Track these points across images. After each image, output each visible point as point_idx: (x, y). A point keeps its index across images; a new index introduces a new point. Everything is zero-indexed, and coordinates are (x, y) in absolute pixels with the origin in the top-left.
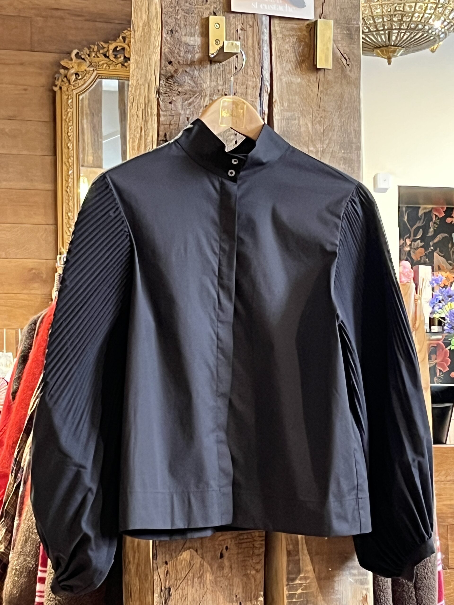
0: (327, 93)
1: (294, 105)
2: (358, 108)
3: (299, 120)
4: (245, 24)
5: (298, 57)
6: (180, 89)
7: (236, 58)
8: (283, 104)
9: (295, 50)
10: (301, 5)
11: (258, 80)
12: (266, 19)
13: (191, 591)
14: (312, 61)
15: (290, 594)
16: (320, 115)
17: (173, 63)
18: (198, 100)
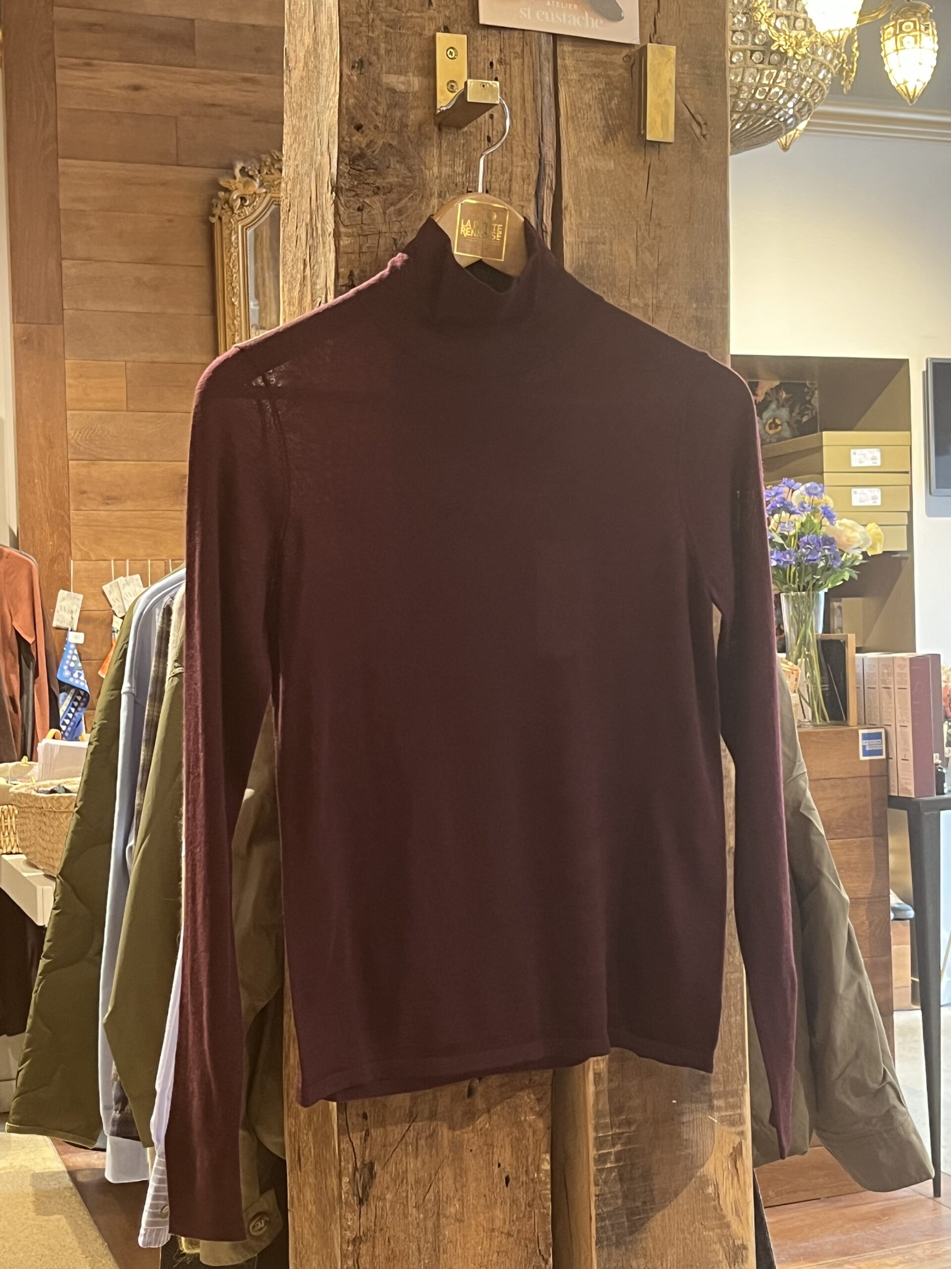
0: (663, 192)
1: (603, 215)
2: (723, 220)
3: (611, 244)
4: (507, 52)
5: (608, 116)
6: (379, 182)
7: (490, 120)
8: (581, 213)
9: (603, 104)
10: (614, 15)
11: (532, 163)
12: (548, 43)
13: (412, 1166)
14: (636, 128)
15: (600, 1156)
16: (652, 235)
17: (363, 128)
18: (416, 203)
